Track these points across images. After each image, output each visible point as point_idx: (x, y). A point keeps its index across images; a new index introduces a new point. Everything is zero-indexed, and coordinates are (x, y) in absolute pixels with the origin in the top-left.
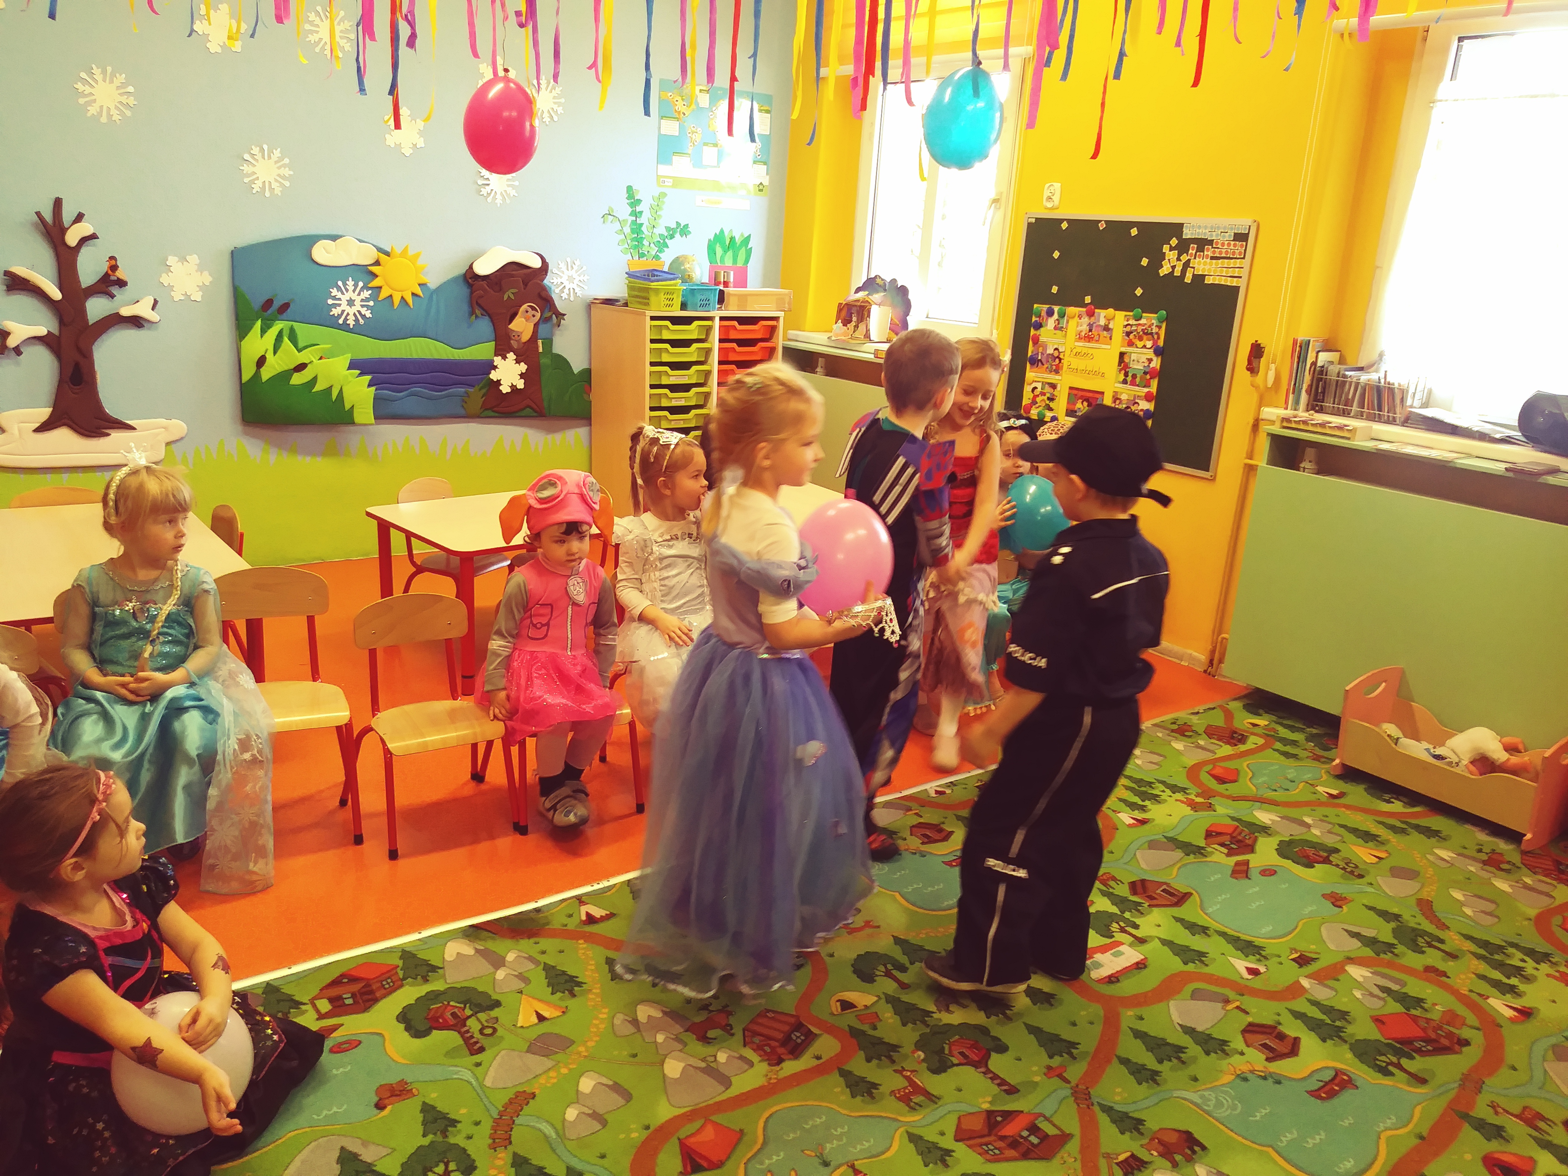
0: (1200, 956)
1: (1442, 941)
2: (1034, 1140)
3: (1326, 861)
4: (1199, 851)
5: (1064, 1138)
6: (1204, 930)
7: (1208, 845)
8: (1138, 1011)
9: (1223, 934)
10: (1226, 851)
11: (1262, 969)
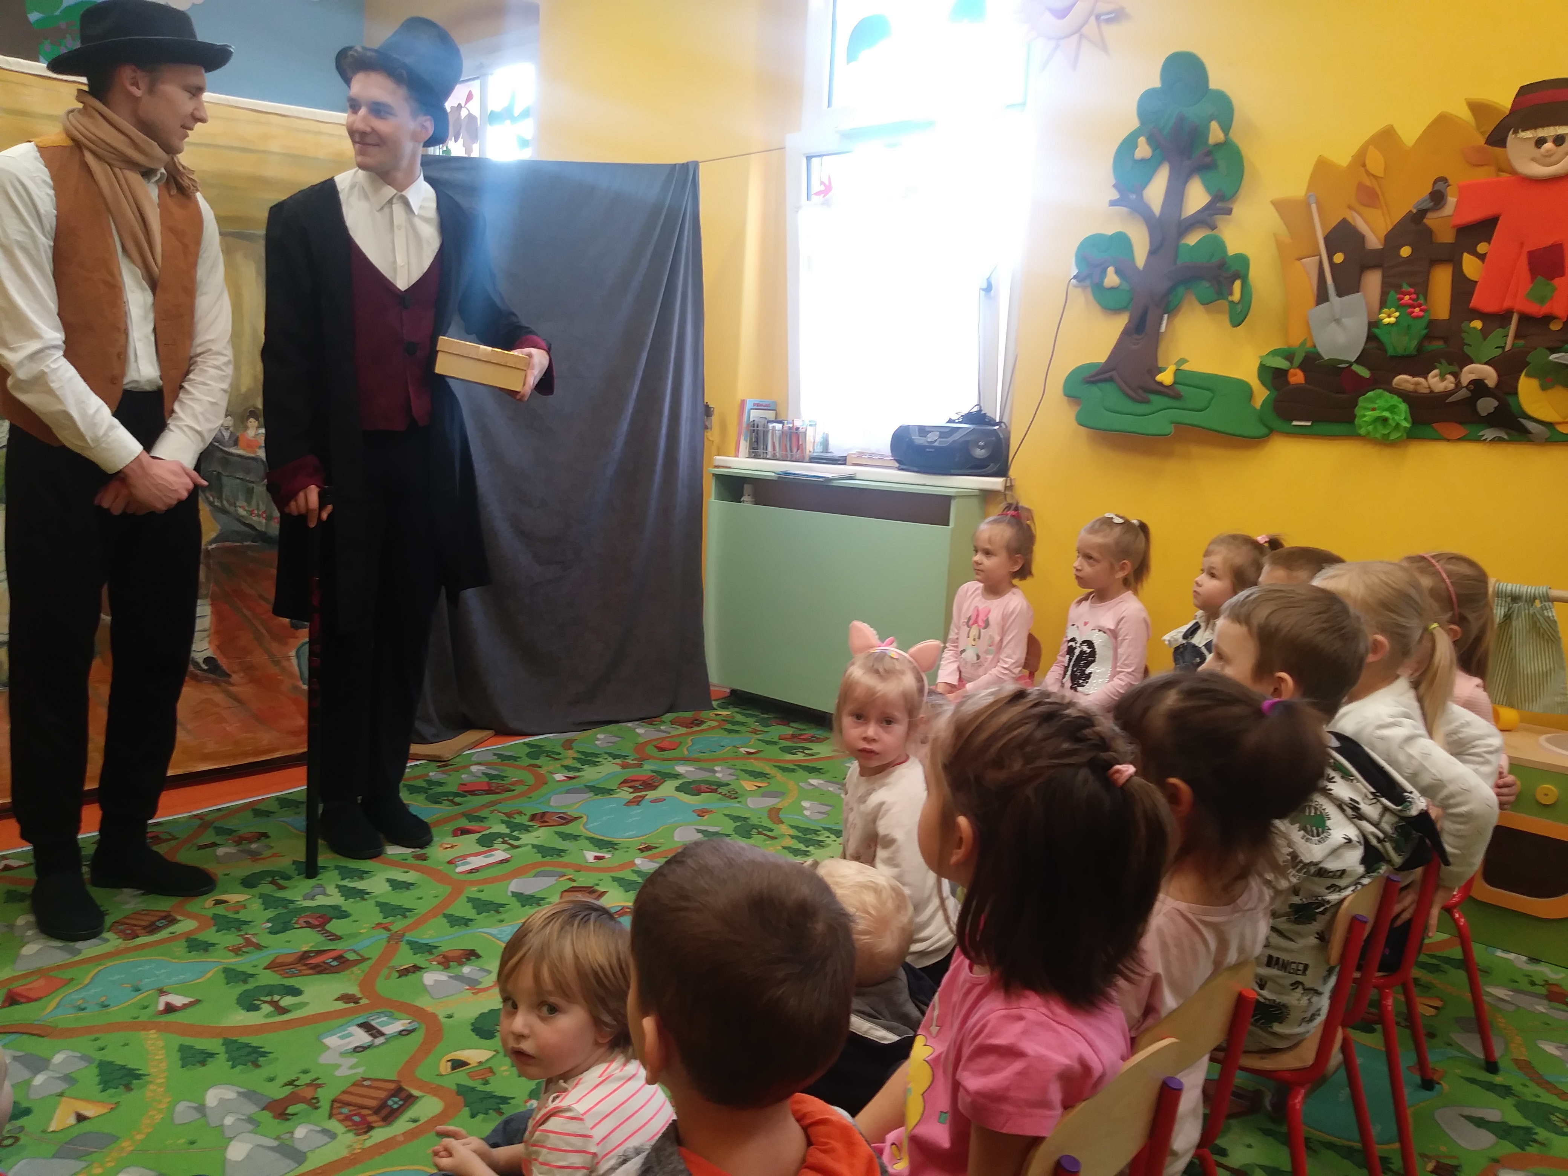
0: (560, 852)
1: (771, 830)
2: (335, 963)
3: (714, 791)
4: (610, 792)
5: (364, 960)
6: (576, 838)
7: (619, 788)
8: (481, 887)
9: (591, 839)
10: (631, 790)
11: (607, 856)
